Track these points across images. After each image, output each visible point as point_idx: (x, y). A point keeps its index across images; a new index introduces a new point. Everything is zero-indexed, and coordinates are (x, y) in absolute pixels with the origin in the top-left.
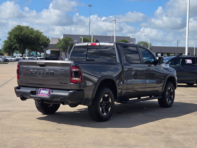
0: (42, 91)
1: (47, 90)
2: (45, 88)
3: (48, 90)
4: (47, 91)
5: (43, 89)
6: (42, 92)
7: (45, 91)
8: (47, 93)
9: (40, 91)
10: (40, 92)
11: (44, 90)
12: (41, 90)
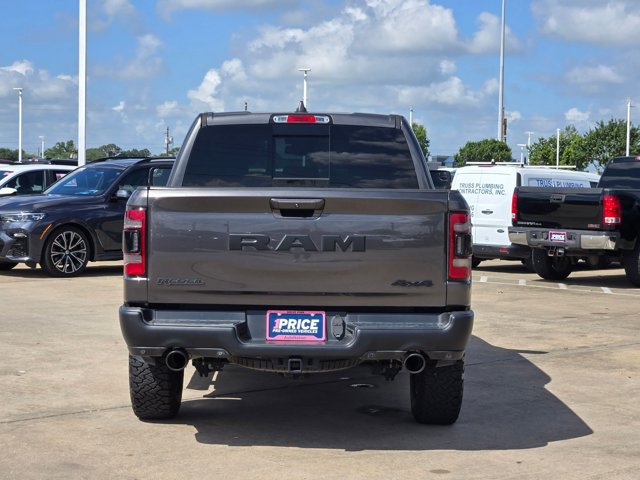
0: (281, 323)
1: (310, 318)
2: (296, 310)
3: (317, 316)
4: (314, 322)
5: (285, 312)
6: (285, 327)
7: (301, 323)
8: (314, 328)
9: (272, 324)
10: (271, 328)
11: (296, 317)
12: (274, 317)
